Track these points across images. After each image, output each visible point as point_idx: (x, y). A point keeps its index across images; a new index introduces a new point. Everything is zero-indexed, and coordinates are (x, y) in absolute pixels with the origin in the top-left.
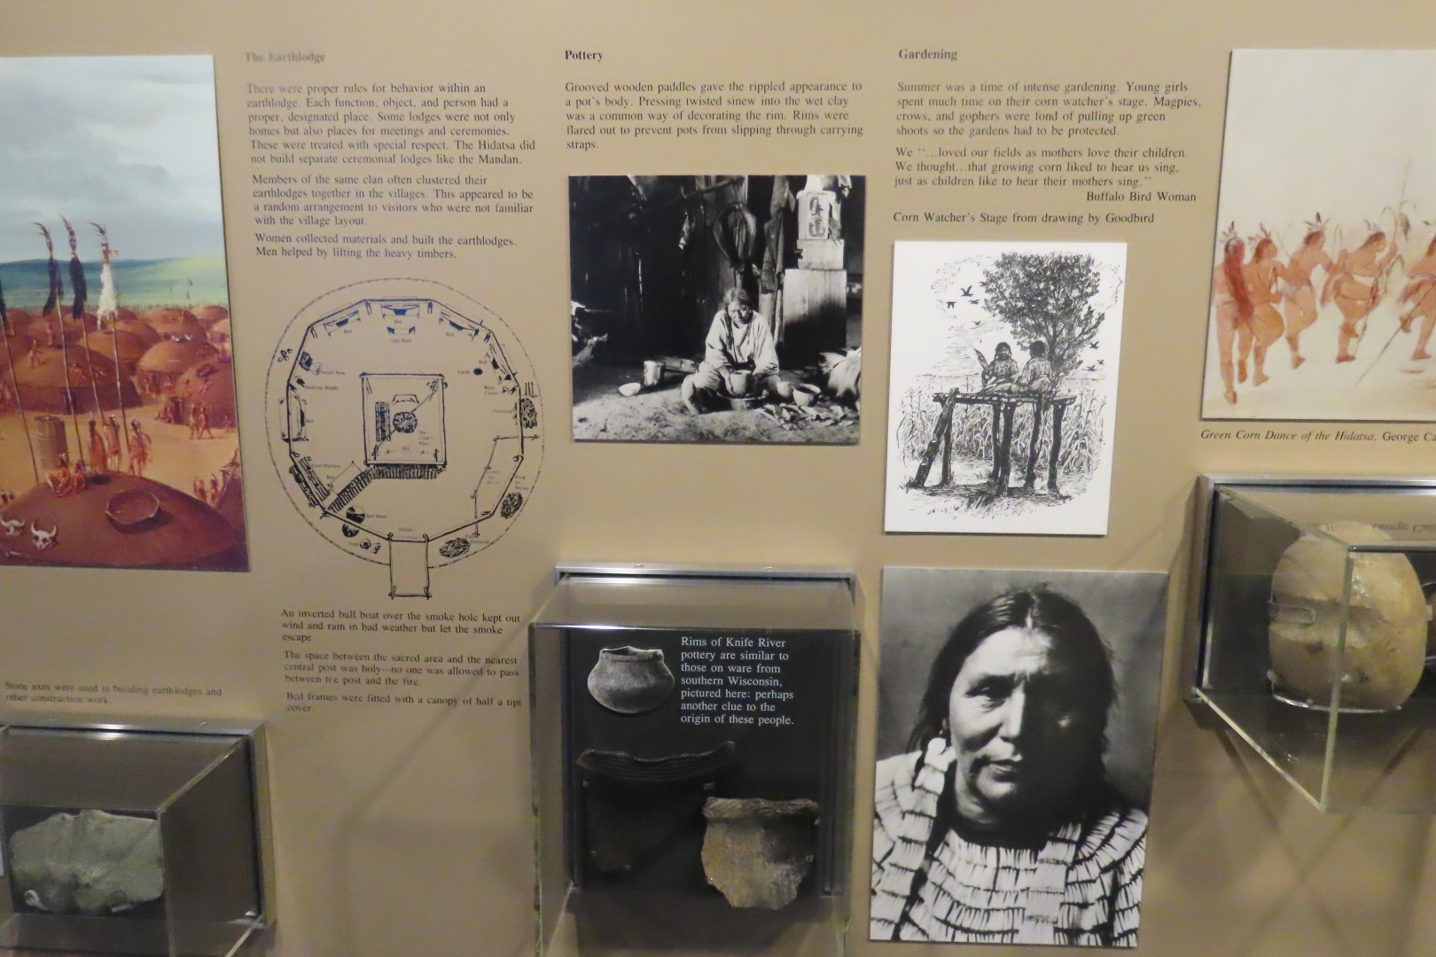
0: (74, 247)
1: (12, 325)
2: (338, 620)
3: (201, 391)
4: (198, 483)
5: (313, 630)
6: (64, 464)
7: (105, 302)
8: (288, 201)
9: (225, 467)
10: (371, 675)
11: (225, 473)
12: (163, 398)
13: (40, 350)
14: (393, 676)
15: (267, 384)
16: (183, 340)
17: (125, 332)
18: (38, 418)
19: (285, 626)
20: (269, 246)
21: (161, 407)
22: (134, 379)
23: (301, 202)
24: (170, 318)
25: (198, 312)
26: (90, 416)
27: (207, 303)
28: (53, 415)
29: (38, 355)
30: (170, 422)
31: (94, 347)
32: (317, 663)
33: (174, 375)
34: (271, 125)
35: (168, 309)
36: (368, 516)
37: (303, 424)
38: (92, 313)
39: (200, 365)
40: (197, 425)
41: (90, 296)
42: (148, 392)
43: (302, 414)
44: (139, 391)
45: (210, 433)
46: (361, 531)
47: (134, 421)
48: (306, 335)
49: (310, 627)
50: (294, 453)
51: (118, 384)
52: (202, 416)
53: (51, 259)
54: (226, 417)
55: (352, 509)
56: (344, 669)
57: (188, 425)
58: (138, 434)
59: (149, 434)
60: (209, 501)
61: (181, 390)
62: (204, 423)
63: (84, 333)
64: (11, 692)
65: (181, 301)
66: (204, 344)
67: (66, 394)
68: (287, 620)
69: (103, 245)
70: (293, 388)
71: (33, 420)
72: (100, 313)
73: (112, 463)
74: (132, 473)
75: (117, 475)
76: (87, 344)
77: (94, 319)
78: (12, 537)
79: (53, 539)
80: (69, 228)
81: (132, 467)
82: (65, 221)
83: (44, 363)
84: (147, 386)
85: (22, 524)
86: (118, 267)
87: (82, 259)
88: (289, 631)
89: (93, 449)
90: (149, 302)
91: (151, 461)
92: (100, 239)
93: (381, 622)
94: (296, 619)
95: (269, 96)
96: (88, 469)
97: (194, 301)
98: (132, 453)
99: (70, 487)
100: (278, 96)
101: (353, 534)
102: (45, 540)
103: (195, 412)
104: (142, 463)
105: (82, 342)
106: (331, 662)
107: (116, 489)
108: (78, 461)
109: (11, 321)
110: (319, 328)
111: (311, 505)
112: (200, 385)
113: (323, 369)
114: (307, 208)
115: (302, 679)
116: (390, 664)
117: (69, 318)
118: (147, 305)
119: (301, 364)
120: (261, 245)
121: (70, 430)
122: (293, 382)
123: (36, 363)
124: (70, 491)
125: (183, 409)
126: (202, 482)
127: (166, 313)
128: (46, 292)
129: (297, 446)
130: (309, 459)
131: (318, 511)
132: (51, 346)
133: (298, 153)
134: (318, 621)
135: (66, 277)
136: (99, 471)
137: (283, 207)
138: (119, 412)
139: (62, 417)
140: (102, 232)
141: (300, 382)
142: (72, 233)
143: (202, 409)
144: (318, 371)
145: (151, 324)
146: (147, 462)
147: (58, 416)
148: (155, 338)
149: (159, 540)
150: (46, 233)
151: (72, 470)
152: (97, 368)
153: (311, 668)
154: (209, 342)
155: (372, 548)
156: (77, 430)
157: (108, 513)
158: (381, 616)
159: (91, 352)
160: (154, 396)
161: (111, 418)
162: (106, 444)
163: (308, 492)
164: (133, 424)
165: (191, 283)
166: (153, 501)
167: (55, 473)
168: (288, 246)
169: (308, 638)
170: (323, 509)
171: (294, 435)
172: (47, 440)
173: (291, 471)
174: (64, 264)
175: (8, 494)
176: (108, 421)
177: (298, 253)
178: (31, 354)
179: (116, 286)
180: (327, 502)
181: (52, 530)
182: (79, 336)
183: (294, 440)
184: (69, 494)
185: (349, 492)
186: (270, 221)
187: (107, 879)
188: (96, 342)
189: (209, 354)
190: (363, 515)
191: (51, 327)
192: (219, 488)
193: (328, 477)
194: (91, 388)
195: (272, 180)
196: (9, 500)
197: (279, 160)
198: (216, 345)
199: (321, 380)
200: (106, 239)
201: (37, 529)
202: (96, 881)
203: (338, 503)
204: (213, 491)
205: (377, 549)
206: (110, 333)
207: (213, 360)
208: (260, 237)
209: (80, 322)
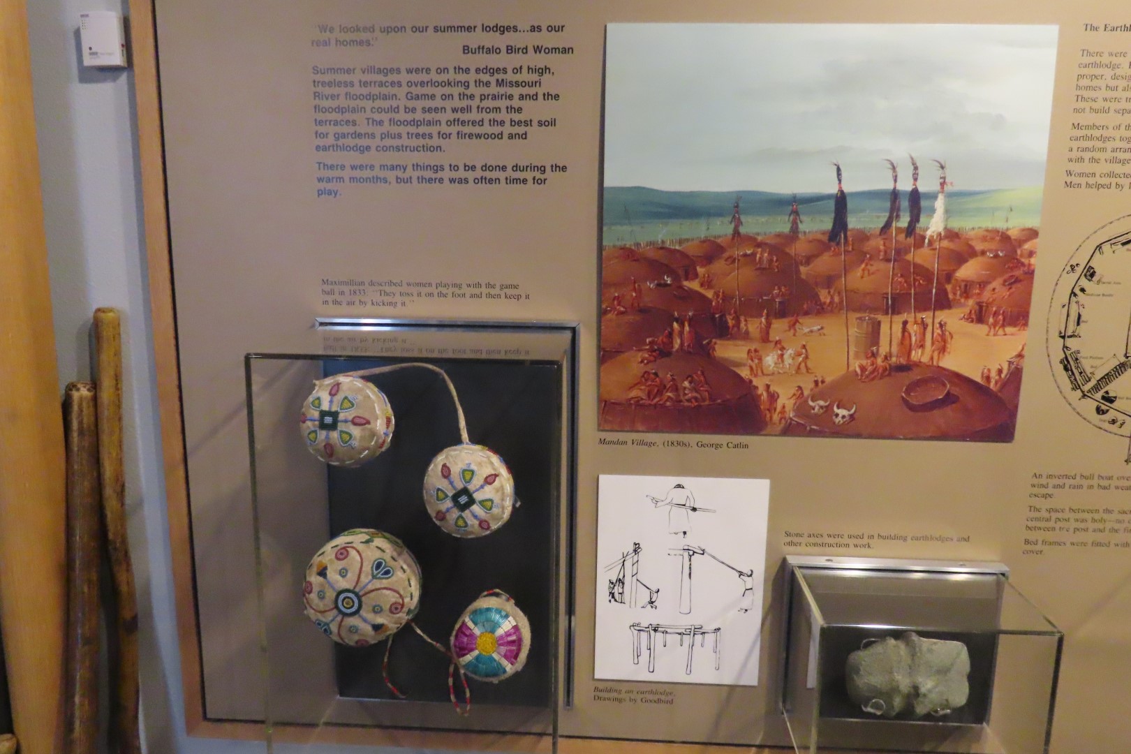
0: (916, 180)
1: (851, 243)
2: (1078, 481)
3: (1004, 297)
4: (986, 371)
5: (1055, 490)
6: (874, 355)
7: (934, 224)
8: (1099, 144)
9: (1012, 358)
10: (1097, 526)
11: (1010, 363)
12: (971, 302)
13: (872, 263)
14: (1117, 526)
15: (1054, 291)
16: (996, 256)
17: (947, 249)
18: (860, 319)
19: (1033, 486)
20: (1076, 180)
21: (967, 310)
22: (949, 287)
23: (1109, 145)
24: (988, 238)
25: (1013, 234)
26: (905, 316)
27: (1022, 227)
28: (872, 316)
29: (869, 267)
30: (972, 321)
31: (918, 260)
32: (1054, 516)
33: (983, 285)
34: (1095, 83)
35: (987, 231)
36: (1119, 398)
37: (1078, 324)
38: (922, 233)
39: (1006, 276)
40: (995, 325)
41: (923, 219)
42: (958, 297)
43: (1079, 316)
44: (951, 296)
45: (1004, 331)
46: (1111, 410)
47: (941, 321)
48: (1094, 253)
49: (1054, 487)
50: (1067, 347)
51: (934, 291)
52: (1001, 317)
53: (895, 188)
54: (1021, 318)
55: (1107, 392)
56: (1077, 520)
57: (987, 324)
58: (942, 331)
59: (952, 331)
60: (992, 386)
61: (987, 295)
62: (1001, 322)
63: (912, 249)
64: (789, 539)
65: (1000, 225)
66: (1014, 259)
67: (887, 298)
68: (1036, 481)
69: (941, 178)
70: (1075, 295)
71: (854, 320)
72: (929, 233)
73: (916, 355)
74: (931, 363)
75: (918, 364)
76: (913, 258)
77: (923, 238)
78: (816, 414)
79: (851, 416)
80: (914, 164)
81: (932, 358)
82: (912, 159)
83: (873, 273)
84: (959, 293)
85: (827, 404)
86: (950, 196)
87: (921, 189)
88: (1036, 490)
89: (902, 343)
90: (972, 224)
91: (949, 353)
92: (940, 173)
93: (1114, 483)
94: (1043, 481)
95: (1098, 59)
96: (894, 359)
97: (1010, 225)
98: (933, 348)
99: (876, 374)
100: (1106, 59)
101: (1104, 412)
102: (844, 417)
103: (996, 314)
104: (941, 355)
105: (909, 257)
106: (1067, 515)
107: (915, 375)
108: (886, 353)
109: (850, 239)
110: (1106, 247)
111: (1073, 389)
112: (1003, 292)
113: (1103, 280)
114: (1113, 151)
115: (1040, 529)
116: (1115, 516)
117: (902, 237)
118: (971, 227)
119: (1085, 275)
120: (1069, 179)
121: (885, 328)
122: (1077, 291)
123: (866, 272)
124: (875, 376)
125: (986, 311)
126: (989, 370)
127: (985, 233)
128: (885, 216)
129: (1069, 342)
130: (1078, 352)
131: (1079, 393)
132: (882, 260)
133: (1113, 106)
134: (1060, 482)
135: (905, 204)
136: (903, 361)
137: (1093, 149)
138: (931, 314)
139: (880, 317)
140: (942, 167)
141: (1083, 290)
142: (916, 168)
143: (1001, 312)
144: (1099, 282)
145: (970, 242)
146: (945, 353)
147: (876, 316)
148: (972, 253)
149: (944, 417)
150: (894, 168)
151: (879, 361)
152: (918, 278)
153: (1048, 520)
154: (1018, 257)
155: (1118, 423)
156: (890, 329)
157: (903, 395)
158: (1115, 478)
159: (916, 265)
160: (963, 300)
161: (922, 318)
162: (914, 339)
163: (1072, 379)
164: (940, 323)
165: (1011, 210)
166: (944, 385)
167: (864, 362)
168: (1091, 181)
169: (1050, 496)
170: (1083, 392)
171: (1069, 333)
172: (864, 335)
173: (1061, 362)
174: (905, 193)
175: (820, 380)
176: (919, 321)
177: (1099, 186)
178: (863, 266)
179: (947, 211)
180: (1087, 388)
181: (852, 409)
182: (907, 251)
183: (1069, 337)
184: (873, 379)
185: (1107, 378)
186: (1081, 160)
187: (937, 690)
188: (922, 257)
189: (1017, 267)
190: (1115, 397)
191: (884, 245)
192: (1003, 376)
193: (1092, 367)
194: (910, 294)
195: (1087, 127)
196: (820, 384)
197: (1096, 111)
198: (1023, 260)
199: (1100, 289)
200: (945, 173)
201: (838, 408)
202: (930, 691)
203: (1096, 388)
204: (997, 377)
205: (1122, 425)
206: (935, 249)
207: (1018, 273)
208: (1069, 173)
209: (911, 240)
